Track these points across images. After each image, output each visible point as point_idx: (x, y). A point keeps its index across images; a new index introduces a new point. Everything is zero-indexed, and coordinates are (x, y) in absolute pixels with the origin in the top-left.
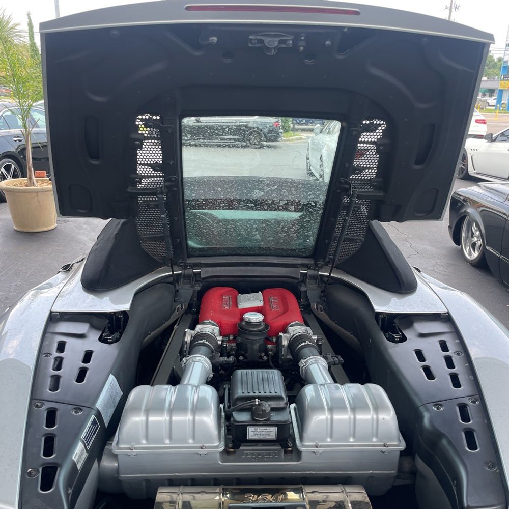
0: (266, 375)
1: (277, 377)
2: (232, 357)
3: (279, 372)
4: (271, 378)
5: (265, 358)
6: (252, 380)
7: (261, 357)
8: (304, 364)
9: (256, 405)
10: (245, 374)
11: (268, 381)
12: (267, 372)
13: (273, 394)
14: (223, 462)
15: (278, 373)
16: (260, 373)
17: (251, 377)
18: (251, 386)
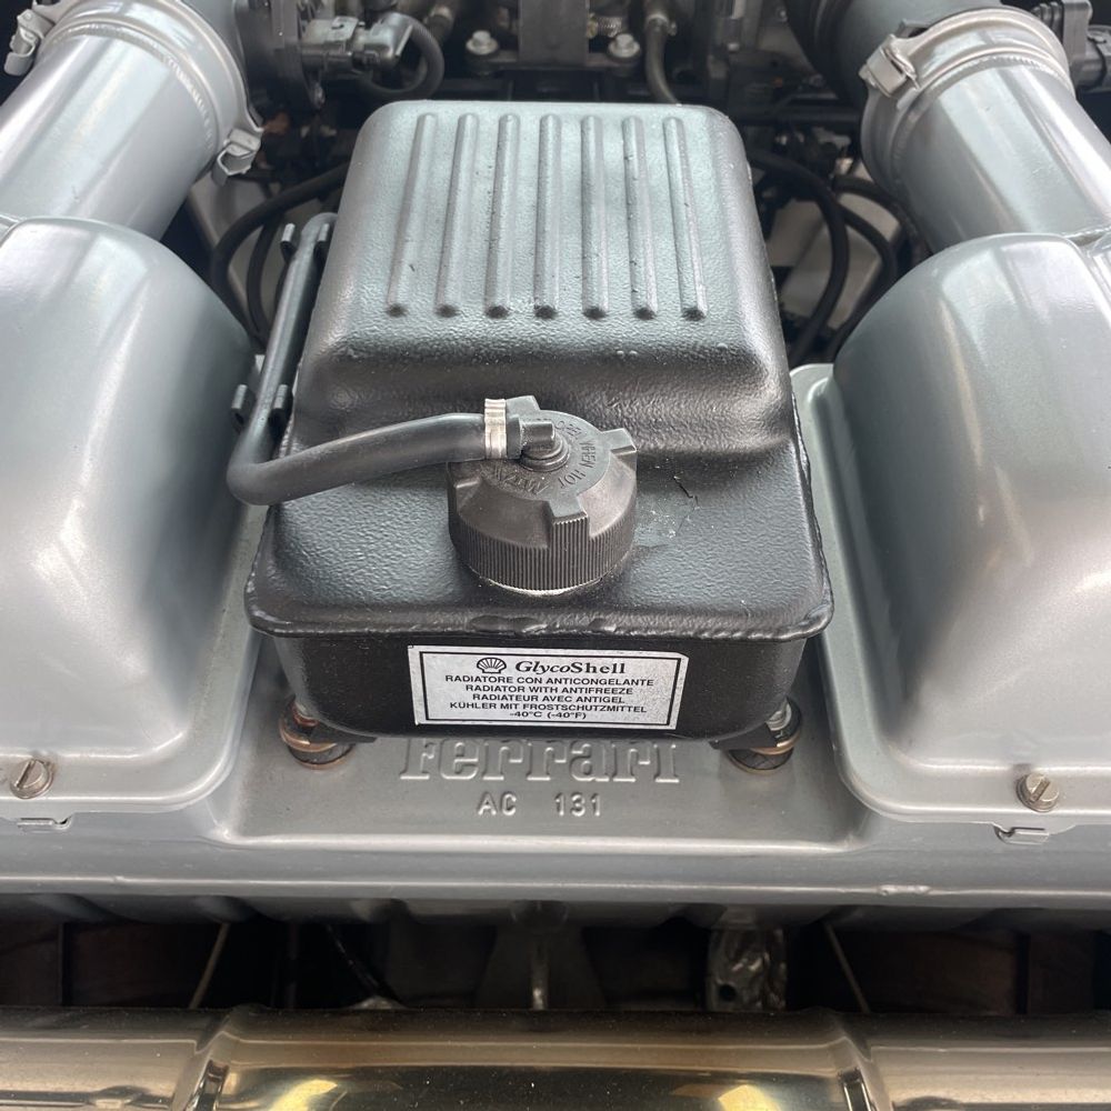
0: (613, 150)
1: (702, 169)
2: (395, 18)
3: (724, 126)
4: (658, 176)
5: (626, 46)
6: (496, 194)
7: (601, 43)
8: (909, 69)
9: (486, 459)
10: (448, 139)
11: (629, 203)
12: (624, 126)
13: (669, 329)
14: (247, 829)
15: (712, 134)
16: (571, 136)
17: (485, 160)
18: (478, 247)
